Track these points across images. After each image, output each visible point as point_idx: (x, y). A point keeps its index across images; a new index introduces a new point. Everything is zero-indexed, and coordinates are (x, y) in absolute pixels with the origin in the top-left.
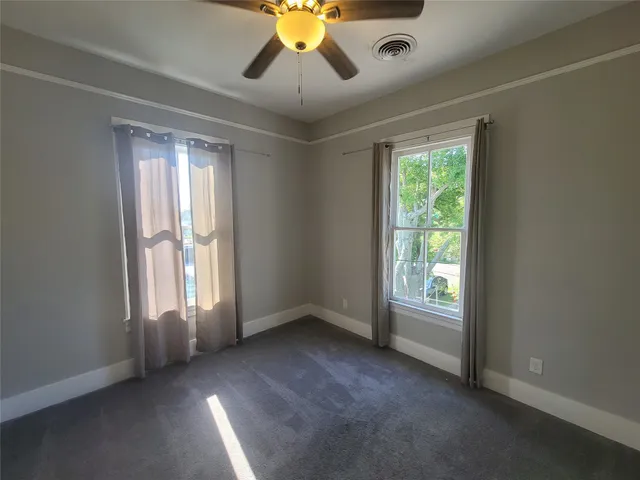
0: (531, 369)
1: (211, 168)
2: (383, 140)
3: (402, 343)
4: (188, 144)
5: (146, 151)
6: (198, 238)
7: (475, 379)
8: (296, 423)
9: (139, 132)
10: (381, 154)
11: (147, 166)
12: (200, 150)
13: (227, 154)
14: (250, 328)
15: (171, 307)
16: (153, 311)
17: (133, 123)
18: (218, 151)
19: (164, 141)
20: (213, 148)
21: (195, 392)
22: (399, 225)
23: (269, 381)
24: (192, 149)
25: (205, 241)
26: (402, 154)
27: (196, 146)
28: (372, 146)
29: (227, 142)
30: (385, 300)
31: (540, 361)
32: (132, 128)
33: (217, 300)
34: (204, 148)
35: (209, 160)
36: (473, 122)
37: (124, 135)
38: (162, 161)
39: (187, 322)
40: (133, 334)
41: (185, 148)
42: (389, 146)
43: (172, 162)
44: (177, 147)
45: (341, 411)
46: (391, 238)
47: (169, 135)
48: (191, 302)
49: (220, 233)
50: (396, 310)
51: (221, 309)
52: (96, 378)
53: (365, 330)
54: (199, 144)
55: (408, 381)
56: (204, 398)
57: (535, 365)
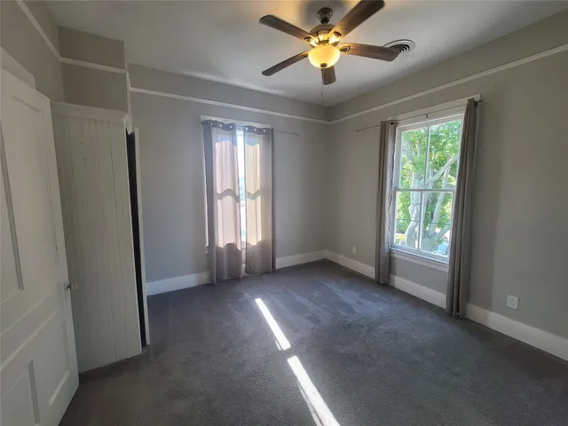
0: (508, 305)
1: (258, 146)
2: (389, 119)
3: (400, 282)
4: (244, 130)
5: (219, 136)
6: (248, 195)
7: (458, 311)
8: (314, 319)
9: (216, 124)
10: (387, 130)
11: (220, 146)
12: (251, 133)
13: (269, 135)
14: (281, 262)
15: (232, 241)
16: (222, 241)
17: (213, 119)
18: (263, 133)
19: (230, 129)
20: (260, 131)
21: (247, 296)
22: (400, 187)
23: (295, 295)
24: (247, 134)
25: (254, 197)
26: (404, 129)
27: (249, 131)
28: (379, 123)
29: (269, 127)
30: (386, 248)
31: (516, 299)
32: (213, 122)
33: (260, 239)
34: (255, 132)
35: (257, 139)
36: (465, 101)
37: (208, 126)
38: (228, 142)
39: (241, 252)
40: (209, 256)
41: (242, 132)
42: (394, 123)
43: (234, 143)
44: (238, 132)
45: (345, 317)
46: (393, 197)
47: (233, 125)
48: (244, 239)
49: (263, 192)
50: (396, 256)
51: (262, 245)
52: (189, 280)
53: (369, 271)
54: (251, 129)
55: (400, 307)
56: (253, 299)
57: (512, 301)
